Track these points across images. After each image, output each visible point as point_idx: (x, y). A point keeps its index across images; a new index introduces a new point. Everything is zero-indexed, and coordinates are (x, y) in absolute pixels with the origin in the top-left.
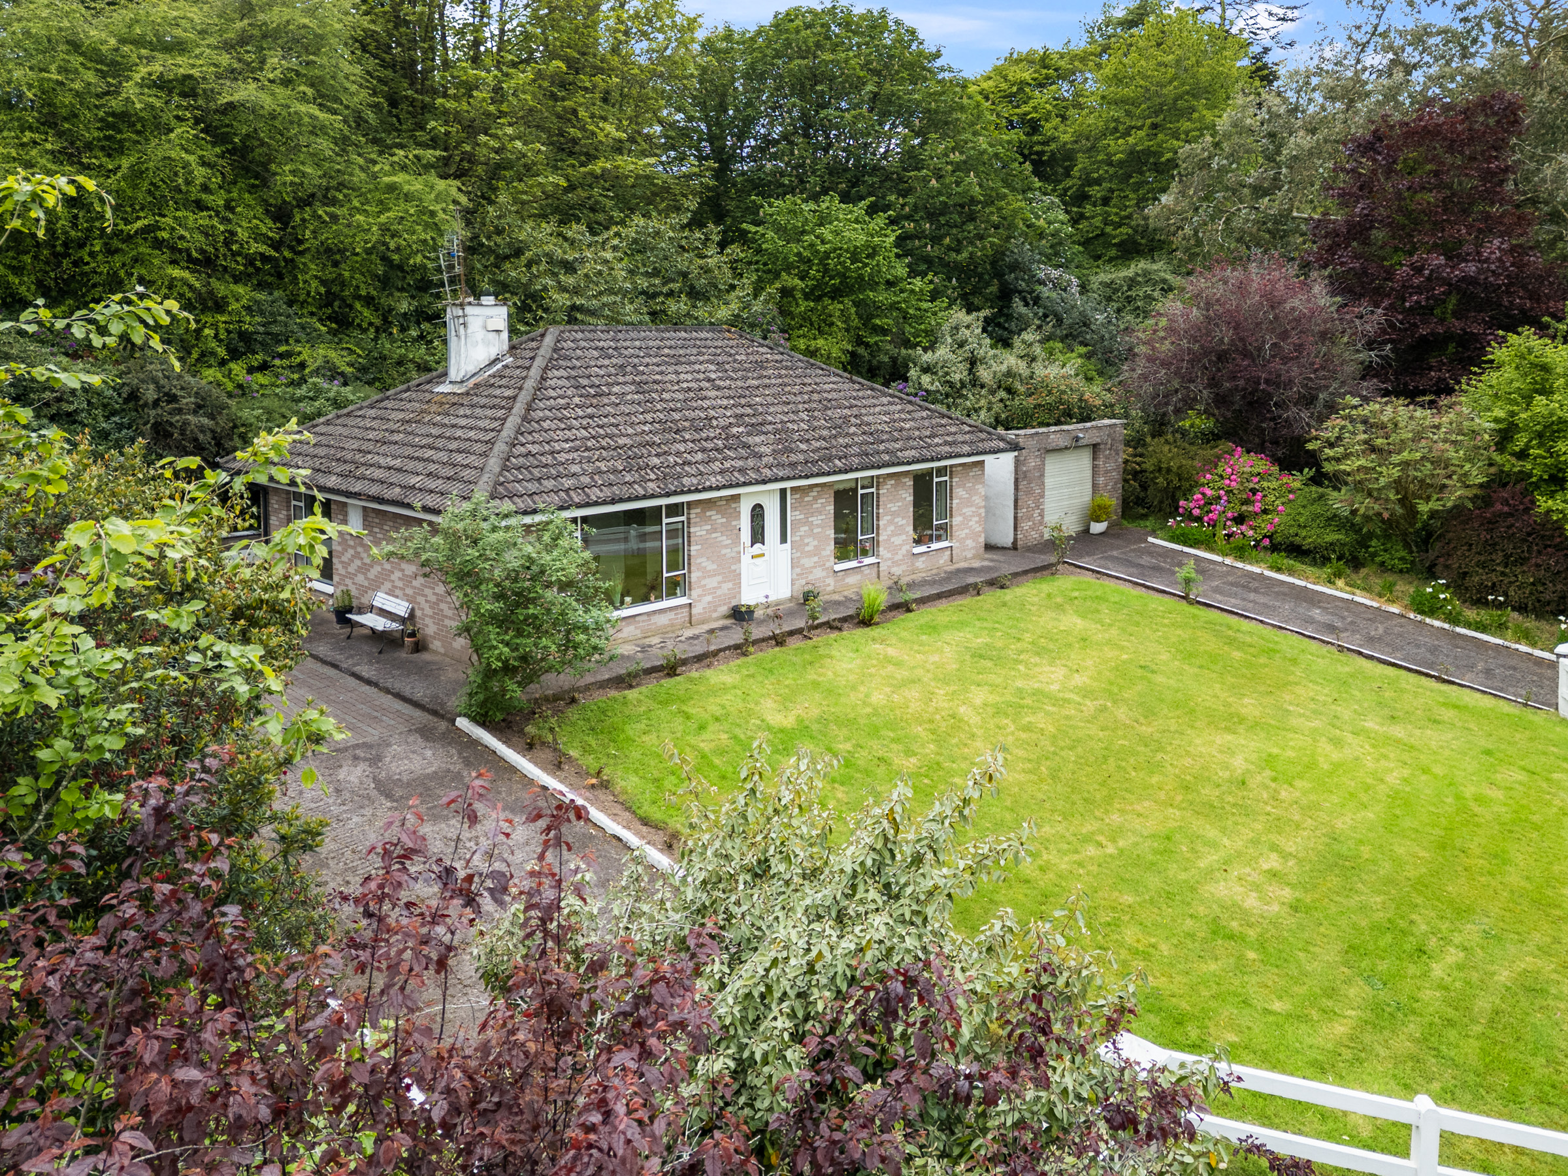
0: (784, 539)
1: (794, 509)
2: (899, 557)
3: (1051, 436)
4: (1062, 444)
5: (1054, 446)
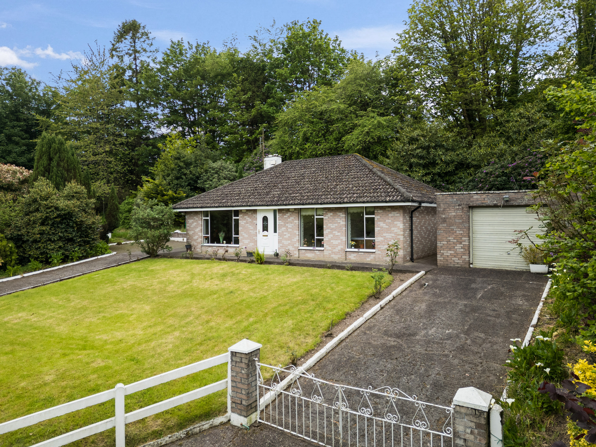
0: (275, 231)
1: (279, 220)
3: (476, 197)
4: (488, 202)
5: (478, 203)
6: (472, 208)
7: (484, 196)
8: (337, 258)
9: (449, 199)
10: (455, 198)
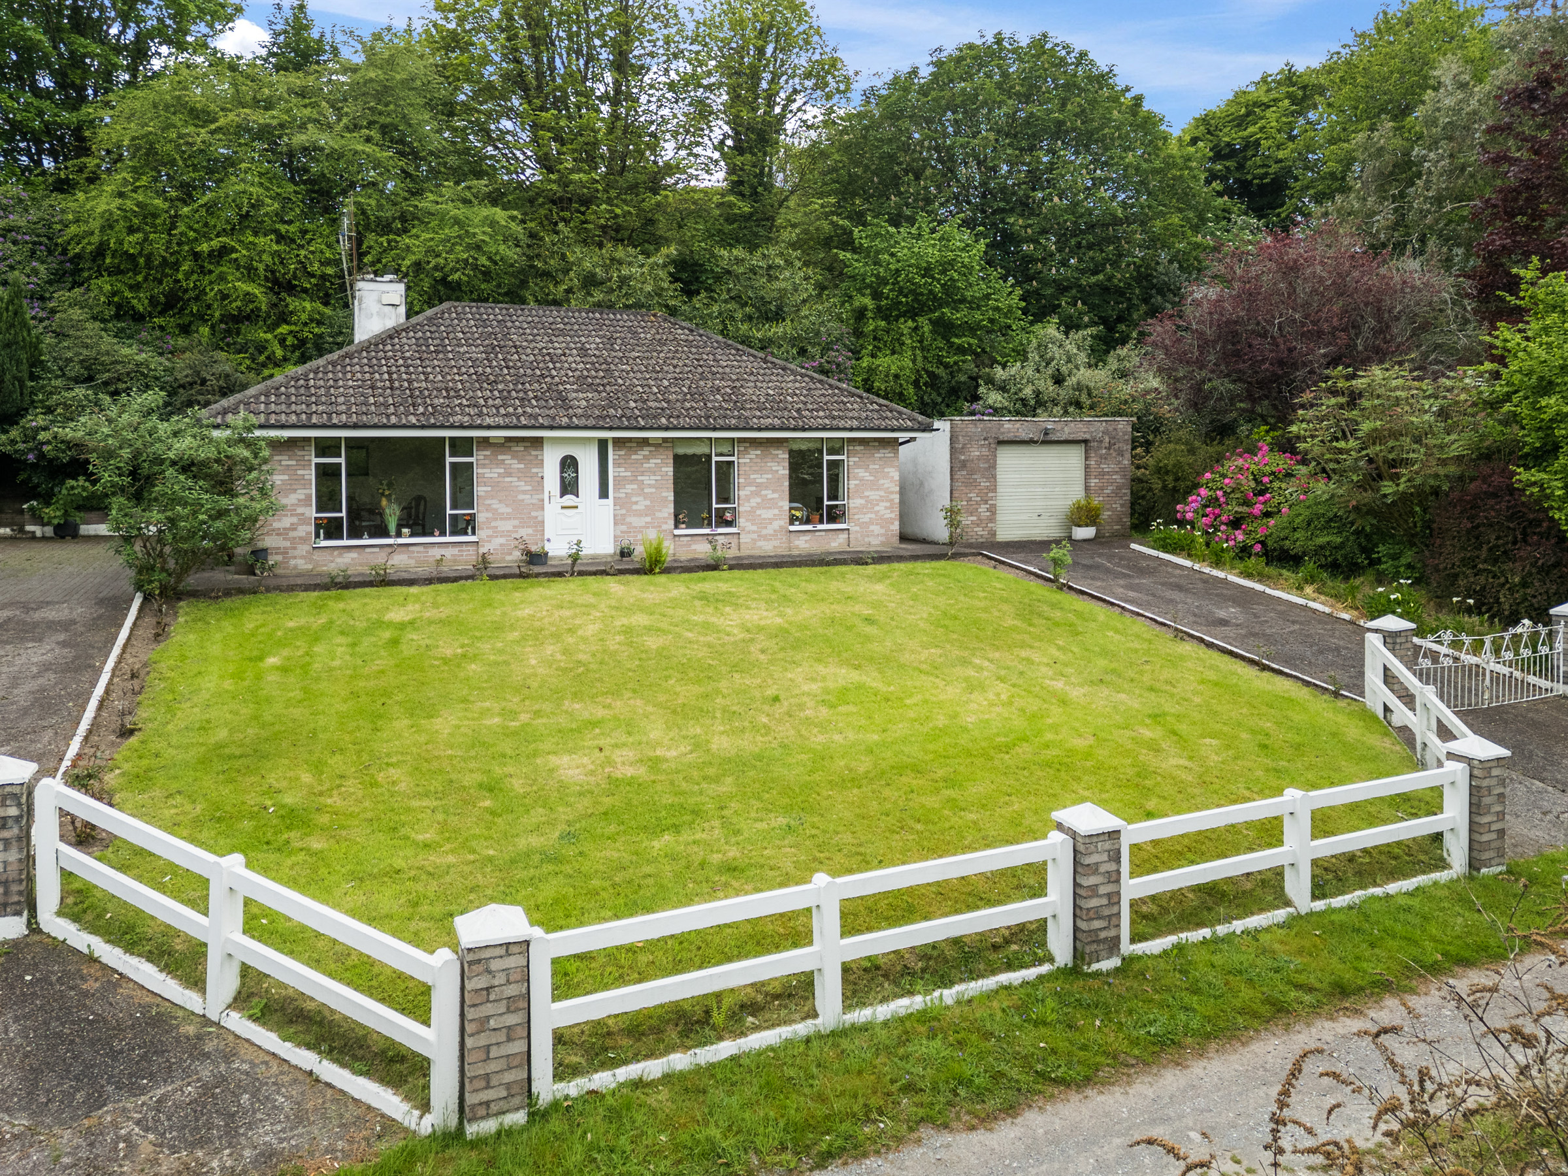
0: (604, 494)
1: (616, 465)
2: (769, 530)
3: (1007, 426)
4: (1023, 435)
5: (1010, 436)
6: (1001, 443)
7: (1018, 425)
8: (769, 547)
9: (971, 428)
10: (980, 425)
